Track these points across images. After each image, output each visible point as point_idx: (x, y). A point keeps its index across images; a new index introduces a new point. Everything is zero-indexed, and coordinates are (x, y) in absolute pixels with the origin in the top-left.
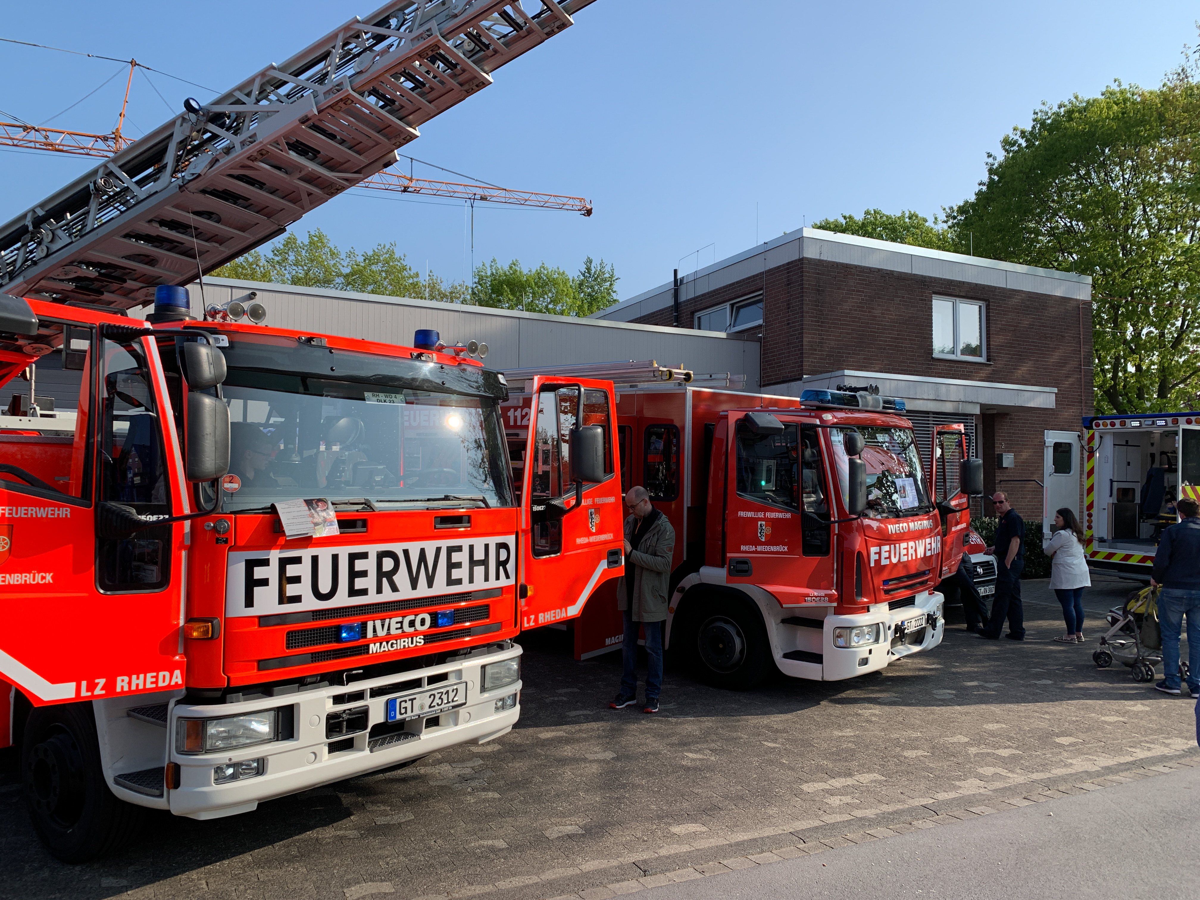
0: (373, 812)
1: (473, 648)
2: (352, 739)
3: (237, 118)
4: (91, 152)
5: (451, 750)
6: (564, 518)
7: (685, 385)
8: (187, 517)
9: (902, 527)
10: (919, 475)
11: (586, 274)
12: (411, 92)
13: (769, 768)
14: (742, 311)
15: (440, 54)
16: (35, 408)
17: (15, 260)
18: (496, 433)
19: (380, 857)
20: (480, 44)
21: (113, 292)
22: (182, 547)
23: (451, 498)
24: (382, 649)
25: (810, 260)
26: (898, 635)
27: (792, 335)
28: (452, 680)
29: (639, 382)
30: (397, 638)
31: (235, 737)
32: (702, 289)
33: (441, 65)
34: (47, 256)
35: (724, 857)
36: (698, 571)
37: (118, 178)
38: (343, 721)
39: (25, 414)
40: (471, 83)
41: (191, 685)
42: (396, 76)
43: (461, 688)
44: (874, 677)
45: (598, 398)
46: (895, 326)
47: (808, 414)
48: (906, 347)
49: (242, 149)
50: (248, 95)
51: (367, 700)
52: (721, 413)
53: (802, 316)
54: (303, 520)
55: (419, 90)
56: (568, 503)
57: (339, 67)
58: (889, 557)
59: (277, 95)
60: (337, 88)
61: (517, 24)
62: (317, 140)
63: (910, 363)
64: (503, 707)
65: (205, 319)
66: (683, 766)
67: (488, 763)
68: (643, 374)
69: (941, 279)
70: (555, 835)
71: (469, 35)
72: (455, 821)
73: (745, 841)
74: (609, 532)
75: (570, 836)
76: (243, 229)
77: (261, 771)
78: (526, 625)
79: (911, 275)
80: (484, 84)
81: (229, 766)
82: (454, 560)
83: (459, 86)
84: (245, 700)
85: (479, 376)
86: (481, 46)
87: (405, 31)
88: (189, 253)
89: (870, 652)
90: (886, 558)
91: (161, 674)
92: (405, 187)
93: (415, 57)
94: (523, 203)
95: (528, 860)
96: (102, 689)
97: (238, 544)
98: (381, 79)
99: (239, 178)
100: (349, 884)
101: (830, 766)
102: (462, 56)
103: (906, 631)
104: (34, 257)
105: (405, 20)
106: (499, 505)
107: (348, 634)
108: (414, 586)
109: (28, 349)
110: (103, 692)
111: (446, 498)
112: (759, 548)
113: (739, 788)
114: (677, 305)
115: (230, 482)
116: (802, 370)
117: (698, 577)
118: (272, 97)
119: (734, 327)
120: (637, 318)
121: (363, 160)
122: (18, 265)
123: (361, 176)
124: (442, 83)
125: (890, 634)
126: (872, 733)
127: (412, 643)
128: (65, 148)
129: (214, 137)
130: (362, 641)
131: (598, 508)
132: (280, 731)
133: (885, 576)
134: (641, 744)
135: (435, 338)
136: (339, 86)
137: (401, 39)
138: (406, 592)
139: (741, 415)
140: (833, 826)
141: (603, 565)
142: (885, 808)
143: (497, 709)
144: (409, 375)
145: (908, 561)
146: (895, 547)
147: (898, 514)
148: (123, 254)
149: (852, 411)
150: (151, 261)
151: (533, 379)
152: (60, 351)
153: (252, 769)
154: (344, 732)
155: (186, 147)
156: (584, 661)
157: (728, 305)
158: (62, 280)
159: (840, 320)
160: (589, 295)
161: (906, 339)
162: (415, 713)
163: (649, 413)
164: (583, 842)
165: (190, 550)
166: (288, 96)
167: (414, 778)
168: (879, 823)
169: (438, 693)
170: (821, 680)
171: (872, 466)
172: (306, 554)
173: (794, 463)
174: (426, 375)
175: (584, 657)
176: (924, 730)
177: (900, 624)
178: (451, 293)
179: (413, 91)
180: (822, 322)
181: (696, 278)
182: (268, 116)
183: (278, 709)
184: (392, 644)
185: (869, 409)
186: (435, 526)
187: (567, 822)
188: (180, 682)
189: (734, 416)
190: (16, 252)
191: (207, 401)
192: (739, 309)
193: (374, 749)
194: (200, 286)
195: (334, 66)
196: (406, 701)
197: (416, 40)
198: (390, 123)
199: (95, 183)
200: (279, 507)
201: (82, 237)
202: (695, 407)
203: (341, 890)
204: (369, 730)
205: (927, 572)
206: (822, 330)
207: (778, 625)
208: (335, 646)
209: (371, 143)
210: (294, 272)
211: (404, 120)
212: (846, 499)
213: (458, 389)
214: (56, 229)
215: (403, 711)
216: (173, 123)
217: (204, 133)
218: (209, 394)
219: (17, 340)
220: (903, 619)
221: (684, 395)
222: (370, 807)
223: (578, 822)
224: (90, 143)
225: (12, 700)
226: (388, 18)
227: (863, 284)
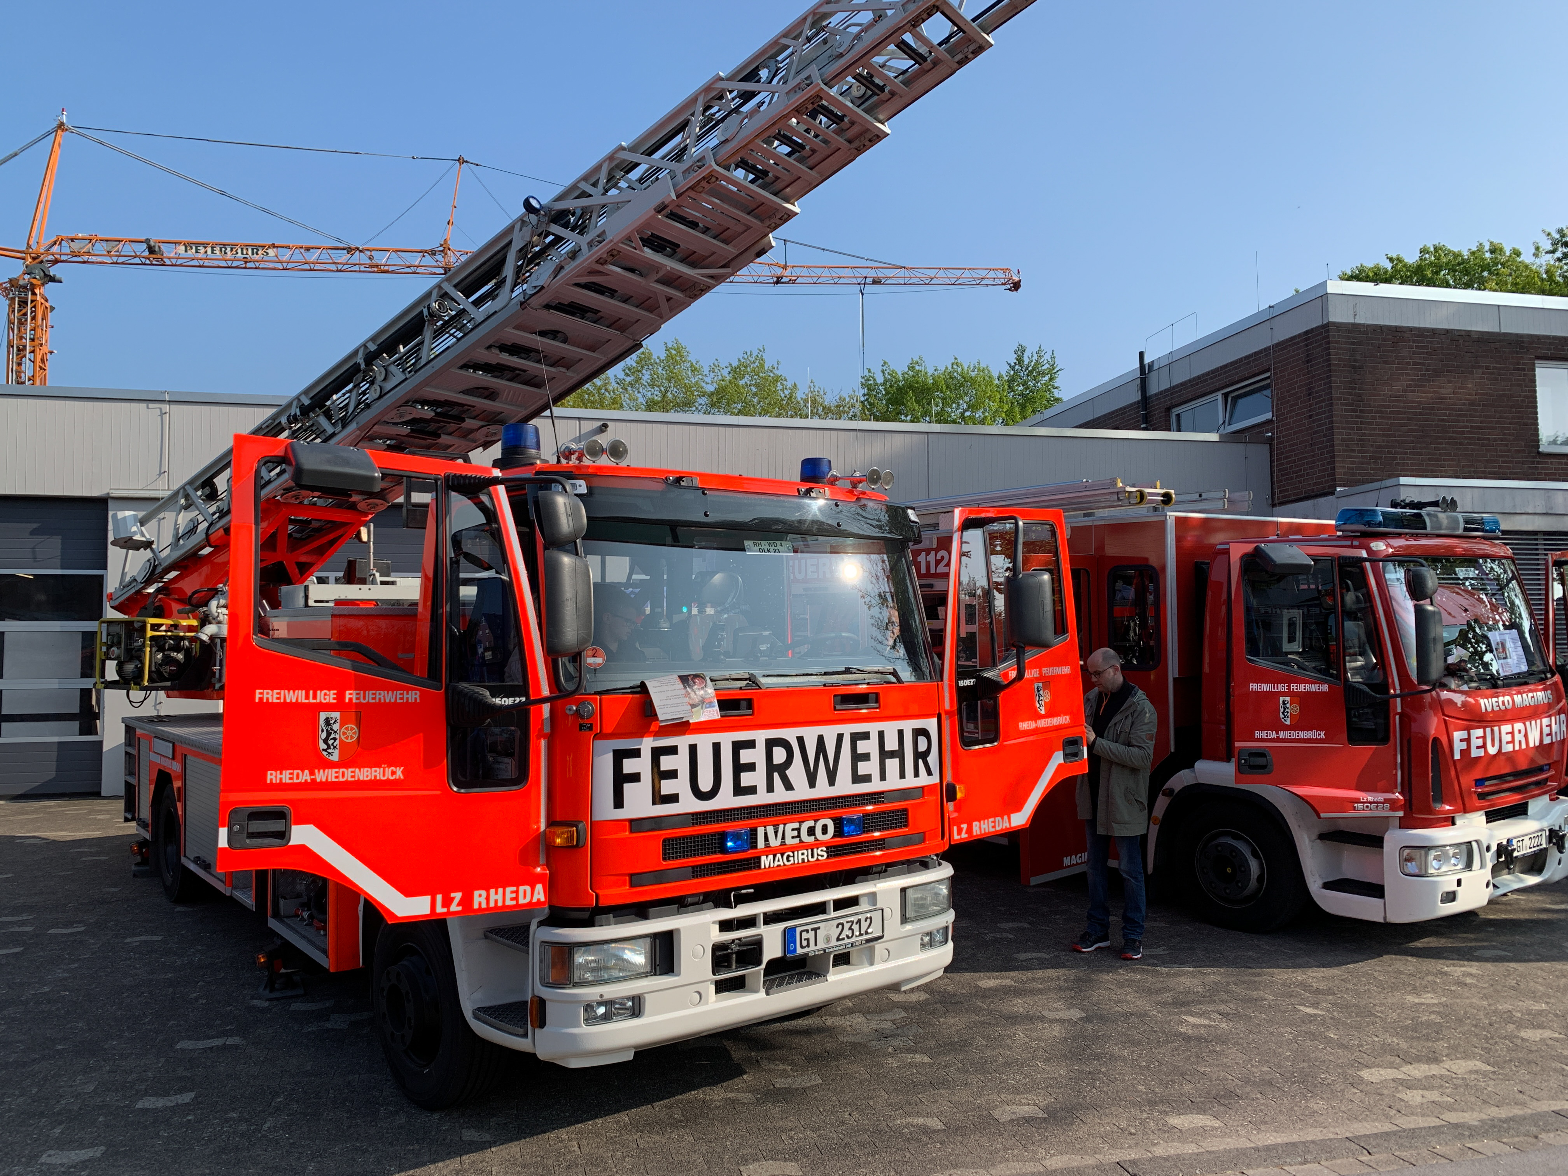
0: (770, 1071)
1: (889, 865)
2: (743, 977)
3: (582, 214)
4: (419, 270)
5: (864, 996)
6: (1000, 696)
7: (1163, 509)
8: (545, 700)
9: (1503, 702)
10: (1526, 625)
11: (1017, 367)
12: (787, 158)
13: (1309, 1043)
14: (1241, 402)
15: (823, 107)
16: (374, 575)
17: (347, 404)
18: (906, 584)
19: (782, 1130)
20: (872, 87)
21: (450, 434)
22: (541, 735)
23: (854, 670)
24: (777, 863)
25: (1338, 326)
26: (1503, 859)
27: (1316, 432)
28: (864, 906)
29: (1097, 508)
30: (794, 849)
31: (606, 968)
32: (1179, 378)
33: (824, 119)
34: (381, 397)
35: (1249, 1166)
36: (1193, 767)
37: (453, 299)
38: (732, 953)
39: (363, 581)
40: (863, 138)
41: (557, 903)
42: (769, 141)
43: (877, 916)
44: (1467, 919)
45: (1041, 533)
46: (1476, 410)
47: (1349, 543)
48: (1495, 440)
49: (590, 251)
50: (595, 185)
51: (759, 927)
52: (1218, 547)
53: (1331, 405)
54: (677, 701)
55: (797, 154)
56: (1005, 675)
57: (700, 138)
58: (1484, 746)
59: (629, 181)
60: (698, 164)
61: (920, 55)
62: (675, 231)
63: (1504, 462)
64: (931, 944)
65: (559, 461)
66: (1181, 1033)
67: (913, 1016)
68: (1103, 498)
69: (1548, 337)
70: (1005, 1118)
71: (858, 77)
72: (874, 1089)
73: (1279, 1145)
74: (1065, 714)
75: (1028, 1120)
76: (592, 348)
77: (637, 1012)
78: (956, 837)
79: (1499, 334)
80: (880, 136)
81: (600, 1004)
82: (860, 751)
83: (848, 144)
84: (616, 923)
85: (883, 514)
86: (874, 89)
87: (778, 82)
88: (535, 382)
89: (1459, 883)
90: (1478, 747)
91: (522, 888)
92: (778, 278)
93: (792, 115)
94: (928, 282)
95: (972, 1148)
96: (458, 905)
97: (605, 731)
98: (750, 147)
99: (587, 286)
100: (746, 1161)
101: (1404, 1045)
102: (850, 105)
103: (1515, 854)
104: (367, 399)
105: (779, 68)
106: (913, 679)
107: (735, 843)
108: (812, 783)
109: (362, 506)
110: (460, 908)
111: (848, 671)
112: (1282, 735)
113: (1266, 1069)
114: (1145, 400)
115: (594, 656)
116: (1334, 480)
117: (1193, 775)
118: (623, 184)
119: (1230, 424)
120: (1089, 422)
121: (731, 250)
122: (351, 408)
123: (729, 270)
124: (825, 141)
125: (1490, 858)
126: (1468, 1001)
127: (813, 856)
128: (391, 268)
129: (558, 239)
130: (751, 853)
131: (1048, 682)
132: (658, 963)
133: (1478, 774)
134: (1120, 1001)
135: (826, 468)
136: (701, 162)
137: (773, 93)
138: (802, 792)
139: (1249, 548)
140: (1413, 1134)
141: (1058, 758)
142: (1494, 1112)
143: (923, 945)
144: (796, 516)
145: (1514, 751)
146: (1492, 731)
147: (1494, 683)
148: (461, 389)
149: (1416, 536)
150: (490, 394)
151: (953, 511)
152: (399, 506)
153: (626, 1009)
154: (734, 967)
155: (526, 256)
156: (1034, 886)
157: (1219, 396)
158: (396, 424)
159: (1389, 407)
160: (1022, 395)
161: (1495, 428)
162: (819, 946)
163: (1113, 549)
164: (1046, 1129)
165: (551, 740)
166: (641, 180)
167: (820, 1030)
168: (1486, 1134)
169: (848, 922)
170: (1382, 921)
171: (1450, 614)
172: (683, 742)
173: (1330, 614)
174: (816, 515)
175: (1034, 881)
176: (1553, 1001)
177: (1505, 843)
178: (838, 406)
179: (789, 156)
180: (1361, 411)
181: (1172, 362)
182: (618, 208)
183: (655, 936)
184: (788, 856)
185: (1443, 532)
186: (835, 707)
187: (1023, 1101)
188: (543, 899)
189: (1238, 551)
190: (348, 395)
191: (566, 560)
192: (1235, 399)
193: (771, 991)
194: (551, 421)
195: (693, 137)
196: (807, 931)
197: (793, 92)
198: (764, 201)
199: (429, 308)
200: (650, 685)
201: (416, 372)
202: (1179, 539)
203: (736, 1168)
204: (763, 966)
205: (1546, 768)
206: (1362, 423)
207: (1313, 841)
208: (719, 857)
209: (740, 228)
210: (649, 394)
211: (780, 195)
212: (1412, 663)
213: (856, 530)
214: (389, 365)
215: (805, 943)
216: (510, 229)
217: (546, 236)
218: (568, 552)
219: (351, 496)
220: (1510, 836)
221: (1163, 523)
222: (765, 1065)
223: (1037, 1102)
224: (416, 260)
225: (361, 914)
226: (757, 69)
227: (1423, 353)
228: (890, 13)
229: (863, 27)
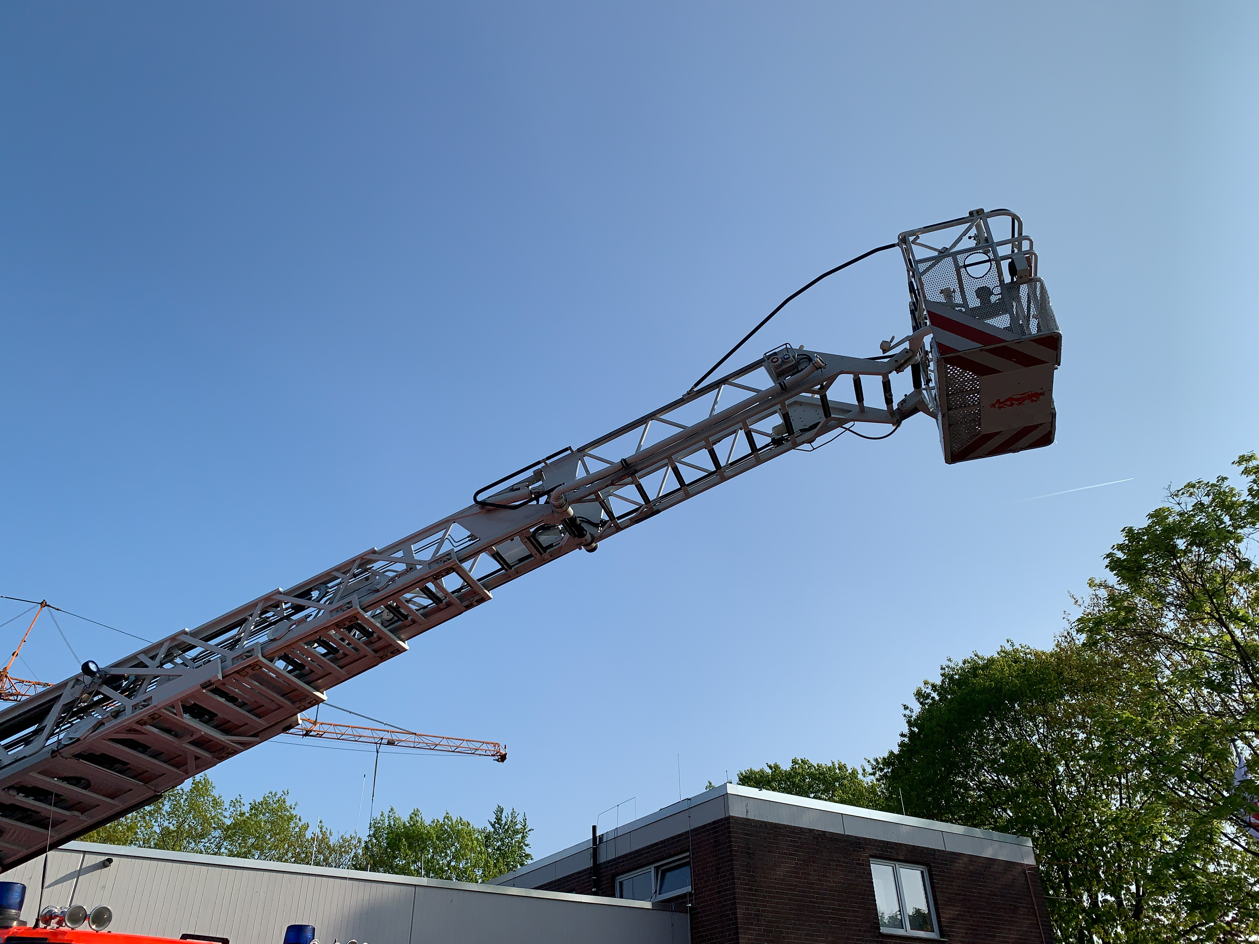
3: (135, 680)
11: (497, 825)
12: (323, 658)
14: (668, 874)
15: (358, 624)
20: (398, 615)
25: (736, 819)
27: (723, 906)
32: (624, 849)
33: (358, 633)
40: (386, 650)
42: (310, 643)
46: (834, 895)
48: (850, 921)
49: (133, 713)
50: (153, 658)
53: (734, 883)
55: (331, 656)
57: (253, 634)
59: (184, 659)
60: (247, 654)
61: (438, 598)
62: (216, 703)
63: (857, 940)
65: (36, 925)
69: (876, 840)
71: (388, 607)
76: (112, 796)
79: (844, 835)
80: (400, 650)
83: (373, 652)
86: (400, 617)
87: (325, 602)
88: (42, 823)
92: (307, 731)
93: (332, 627)
94: (433, 747)
98: (294, 646)
99: (122, 742)
102: (379, 625)
105: (328, 592)
114: (597, 868)
118: (178, 661)
119: (660, 894)
121: (262, 723)
123: (257, 739)
124: (356, 649)
129: (106, 698)
135: (309, 935)
136: (250, 652)
137: (320, 610)
155: (71, 709)
157: (652, 869)
159: (775, 888)
160: (499, 849)
161: (848, 911)
166: (194, 659)
179: (325, 657)
180: (756, 891)
181: (619, 836)
182: (169, 679)
192: (664, 873)
195: (247, 632)
197: (336, 611)
198: (297, 688)
206: (757, 900)
209: (273, 707)
211: (312, 684)
216: (64, 685)
217: (95, 695)
226: (310, 590)
227: (795, 846)
228: (419, 567)
229: (399, 573)
